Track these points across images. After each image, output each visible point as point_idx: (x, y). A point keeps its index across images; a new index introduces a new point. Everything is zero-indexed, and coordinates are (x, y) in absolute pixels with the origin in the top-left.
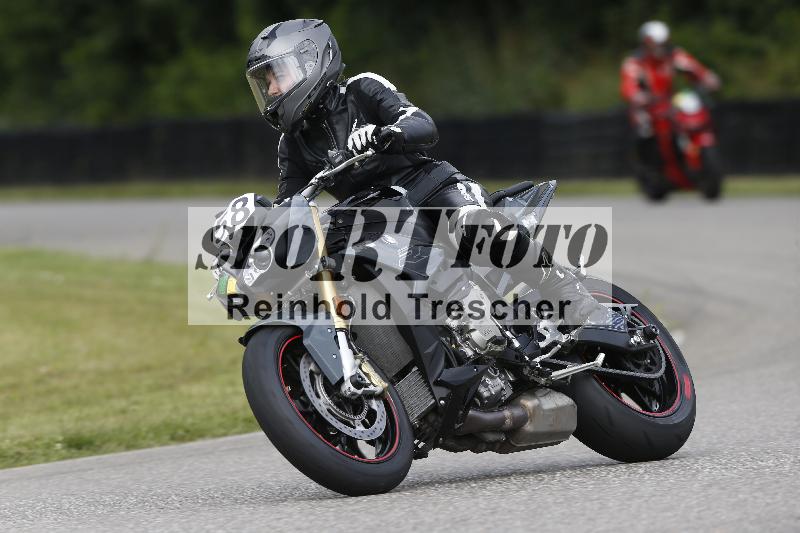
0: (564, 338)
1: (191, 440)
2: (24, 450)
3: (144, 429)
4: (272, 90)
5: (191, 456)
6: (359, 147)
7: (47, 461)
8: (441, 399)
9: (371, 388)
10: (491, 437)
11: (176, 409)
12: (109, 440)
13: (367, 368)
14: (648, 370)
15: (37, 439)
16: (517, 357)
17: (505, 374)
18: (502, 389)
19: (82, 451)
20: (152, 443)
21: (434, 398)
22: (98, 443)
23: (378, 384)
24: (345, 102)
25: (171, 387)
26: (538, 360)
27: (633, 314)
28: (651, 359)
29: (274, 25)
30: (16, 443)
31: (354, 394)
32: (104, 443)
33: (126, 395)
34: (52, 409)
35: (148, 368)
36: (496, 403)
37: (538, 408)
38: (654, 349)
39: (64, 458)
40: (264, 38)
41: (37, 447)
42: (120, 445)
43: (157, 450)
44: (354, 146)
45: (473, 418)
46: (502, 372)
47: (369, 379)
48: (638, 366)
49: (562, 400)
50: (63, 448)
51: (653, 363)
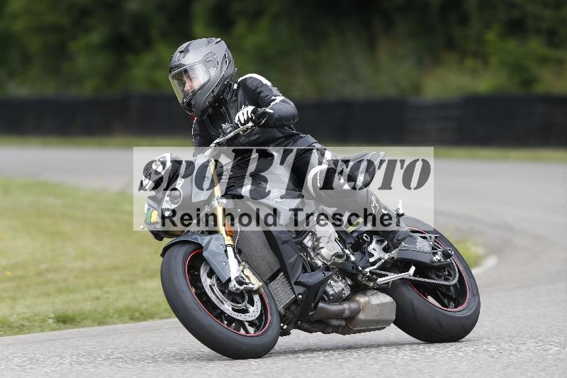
0: (386, 256)
1: (145, 320)
2: (26, 323)
3: (111, 311)
4: (187, 87)
5: (143, 331)
6: (243, 122)
7: (42, 331)
8: (300, 294)
9: (250, 286)
10: (335, 322)
11: (135, 298)
12: (86, 318)
13: (248, 272)
14: (447, 280)
15: (35, 315)
16: (353, 268)
17: (345, 280)
18: (343, 289)
19: (67, 325)
20: (117, 321)
21: (294, 293)
22: (78, 320)
23: (255, 283)
24: (236, 95)
25: (132, 282)
26: (368, 270)
27: (435, 242)
28: (449, 272)
29: (188, 43)
30: (20, 317)
31: (238, 289)
32: (82, 320)
33: (100, 287)
34: (48, 295)
35: (117, 268)
36: (339, 299)
37: (368, 303)
38: (450, 265)
39: (54, 330)
40: (181, 52)
41: (36, 321)
42: (94, 321)
43: (120, 326)
44: (239, 120)
45: (322, 309)
46: (343, 278)
47: (249, 279)
48: (439, 277)
49: (385, 299)
50: (54, 323)
51: (450, 275)
